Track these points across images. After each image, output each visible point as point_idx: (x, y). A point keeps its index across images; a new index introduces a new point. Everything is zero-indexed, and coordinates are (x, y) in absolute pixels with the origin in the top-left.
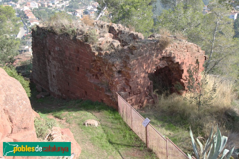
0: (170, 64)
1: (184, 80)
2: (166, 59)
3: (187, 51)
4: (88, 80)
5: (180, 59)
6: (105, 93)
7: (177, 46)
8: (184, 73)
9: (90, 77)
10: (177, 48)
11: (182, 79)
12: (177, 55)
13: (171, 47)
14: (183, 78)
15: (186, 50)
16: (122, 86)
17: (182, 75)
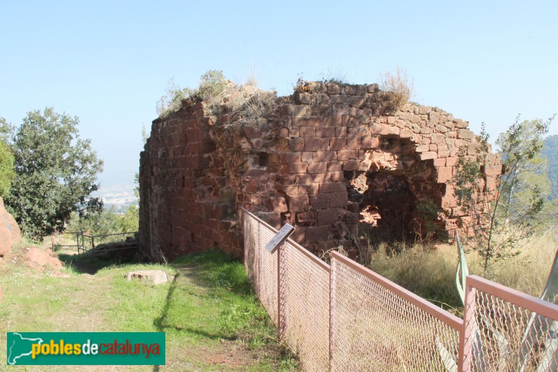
0: (409, 165)
1: (447, 215)
2: (397, 148)
3: (458, 138)
4: (196, 201)
5: (437, 152)
6: (224, 221)
7: (429, 115)
8: (446, 194)
9: (201, 193)
10: (429, 119)
11: (441, 210)
12: (430, 138)
13: (414, 112)
14: (443, 206)
15: (453, 133)
16: (266, 197)
17: (441, 199)
